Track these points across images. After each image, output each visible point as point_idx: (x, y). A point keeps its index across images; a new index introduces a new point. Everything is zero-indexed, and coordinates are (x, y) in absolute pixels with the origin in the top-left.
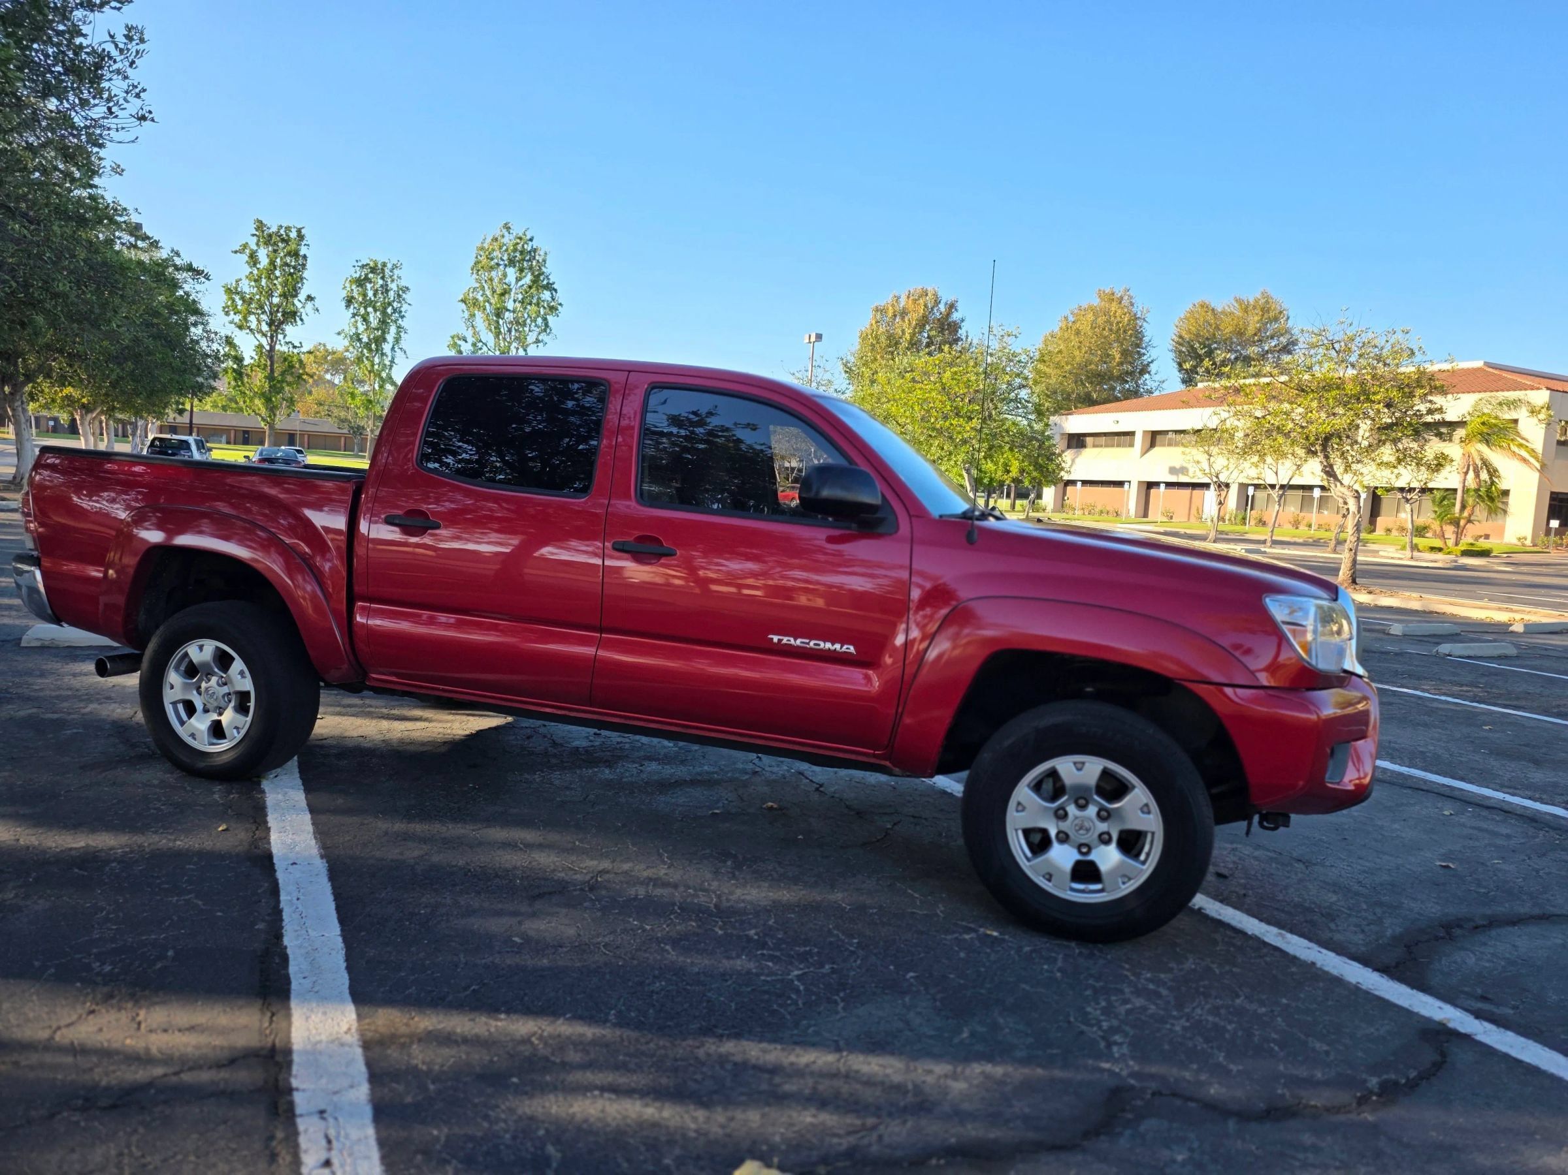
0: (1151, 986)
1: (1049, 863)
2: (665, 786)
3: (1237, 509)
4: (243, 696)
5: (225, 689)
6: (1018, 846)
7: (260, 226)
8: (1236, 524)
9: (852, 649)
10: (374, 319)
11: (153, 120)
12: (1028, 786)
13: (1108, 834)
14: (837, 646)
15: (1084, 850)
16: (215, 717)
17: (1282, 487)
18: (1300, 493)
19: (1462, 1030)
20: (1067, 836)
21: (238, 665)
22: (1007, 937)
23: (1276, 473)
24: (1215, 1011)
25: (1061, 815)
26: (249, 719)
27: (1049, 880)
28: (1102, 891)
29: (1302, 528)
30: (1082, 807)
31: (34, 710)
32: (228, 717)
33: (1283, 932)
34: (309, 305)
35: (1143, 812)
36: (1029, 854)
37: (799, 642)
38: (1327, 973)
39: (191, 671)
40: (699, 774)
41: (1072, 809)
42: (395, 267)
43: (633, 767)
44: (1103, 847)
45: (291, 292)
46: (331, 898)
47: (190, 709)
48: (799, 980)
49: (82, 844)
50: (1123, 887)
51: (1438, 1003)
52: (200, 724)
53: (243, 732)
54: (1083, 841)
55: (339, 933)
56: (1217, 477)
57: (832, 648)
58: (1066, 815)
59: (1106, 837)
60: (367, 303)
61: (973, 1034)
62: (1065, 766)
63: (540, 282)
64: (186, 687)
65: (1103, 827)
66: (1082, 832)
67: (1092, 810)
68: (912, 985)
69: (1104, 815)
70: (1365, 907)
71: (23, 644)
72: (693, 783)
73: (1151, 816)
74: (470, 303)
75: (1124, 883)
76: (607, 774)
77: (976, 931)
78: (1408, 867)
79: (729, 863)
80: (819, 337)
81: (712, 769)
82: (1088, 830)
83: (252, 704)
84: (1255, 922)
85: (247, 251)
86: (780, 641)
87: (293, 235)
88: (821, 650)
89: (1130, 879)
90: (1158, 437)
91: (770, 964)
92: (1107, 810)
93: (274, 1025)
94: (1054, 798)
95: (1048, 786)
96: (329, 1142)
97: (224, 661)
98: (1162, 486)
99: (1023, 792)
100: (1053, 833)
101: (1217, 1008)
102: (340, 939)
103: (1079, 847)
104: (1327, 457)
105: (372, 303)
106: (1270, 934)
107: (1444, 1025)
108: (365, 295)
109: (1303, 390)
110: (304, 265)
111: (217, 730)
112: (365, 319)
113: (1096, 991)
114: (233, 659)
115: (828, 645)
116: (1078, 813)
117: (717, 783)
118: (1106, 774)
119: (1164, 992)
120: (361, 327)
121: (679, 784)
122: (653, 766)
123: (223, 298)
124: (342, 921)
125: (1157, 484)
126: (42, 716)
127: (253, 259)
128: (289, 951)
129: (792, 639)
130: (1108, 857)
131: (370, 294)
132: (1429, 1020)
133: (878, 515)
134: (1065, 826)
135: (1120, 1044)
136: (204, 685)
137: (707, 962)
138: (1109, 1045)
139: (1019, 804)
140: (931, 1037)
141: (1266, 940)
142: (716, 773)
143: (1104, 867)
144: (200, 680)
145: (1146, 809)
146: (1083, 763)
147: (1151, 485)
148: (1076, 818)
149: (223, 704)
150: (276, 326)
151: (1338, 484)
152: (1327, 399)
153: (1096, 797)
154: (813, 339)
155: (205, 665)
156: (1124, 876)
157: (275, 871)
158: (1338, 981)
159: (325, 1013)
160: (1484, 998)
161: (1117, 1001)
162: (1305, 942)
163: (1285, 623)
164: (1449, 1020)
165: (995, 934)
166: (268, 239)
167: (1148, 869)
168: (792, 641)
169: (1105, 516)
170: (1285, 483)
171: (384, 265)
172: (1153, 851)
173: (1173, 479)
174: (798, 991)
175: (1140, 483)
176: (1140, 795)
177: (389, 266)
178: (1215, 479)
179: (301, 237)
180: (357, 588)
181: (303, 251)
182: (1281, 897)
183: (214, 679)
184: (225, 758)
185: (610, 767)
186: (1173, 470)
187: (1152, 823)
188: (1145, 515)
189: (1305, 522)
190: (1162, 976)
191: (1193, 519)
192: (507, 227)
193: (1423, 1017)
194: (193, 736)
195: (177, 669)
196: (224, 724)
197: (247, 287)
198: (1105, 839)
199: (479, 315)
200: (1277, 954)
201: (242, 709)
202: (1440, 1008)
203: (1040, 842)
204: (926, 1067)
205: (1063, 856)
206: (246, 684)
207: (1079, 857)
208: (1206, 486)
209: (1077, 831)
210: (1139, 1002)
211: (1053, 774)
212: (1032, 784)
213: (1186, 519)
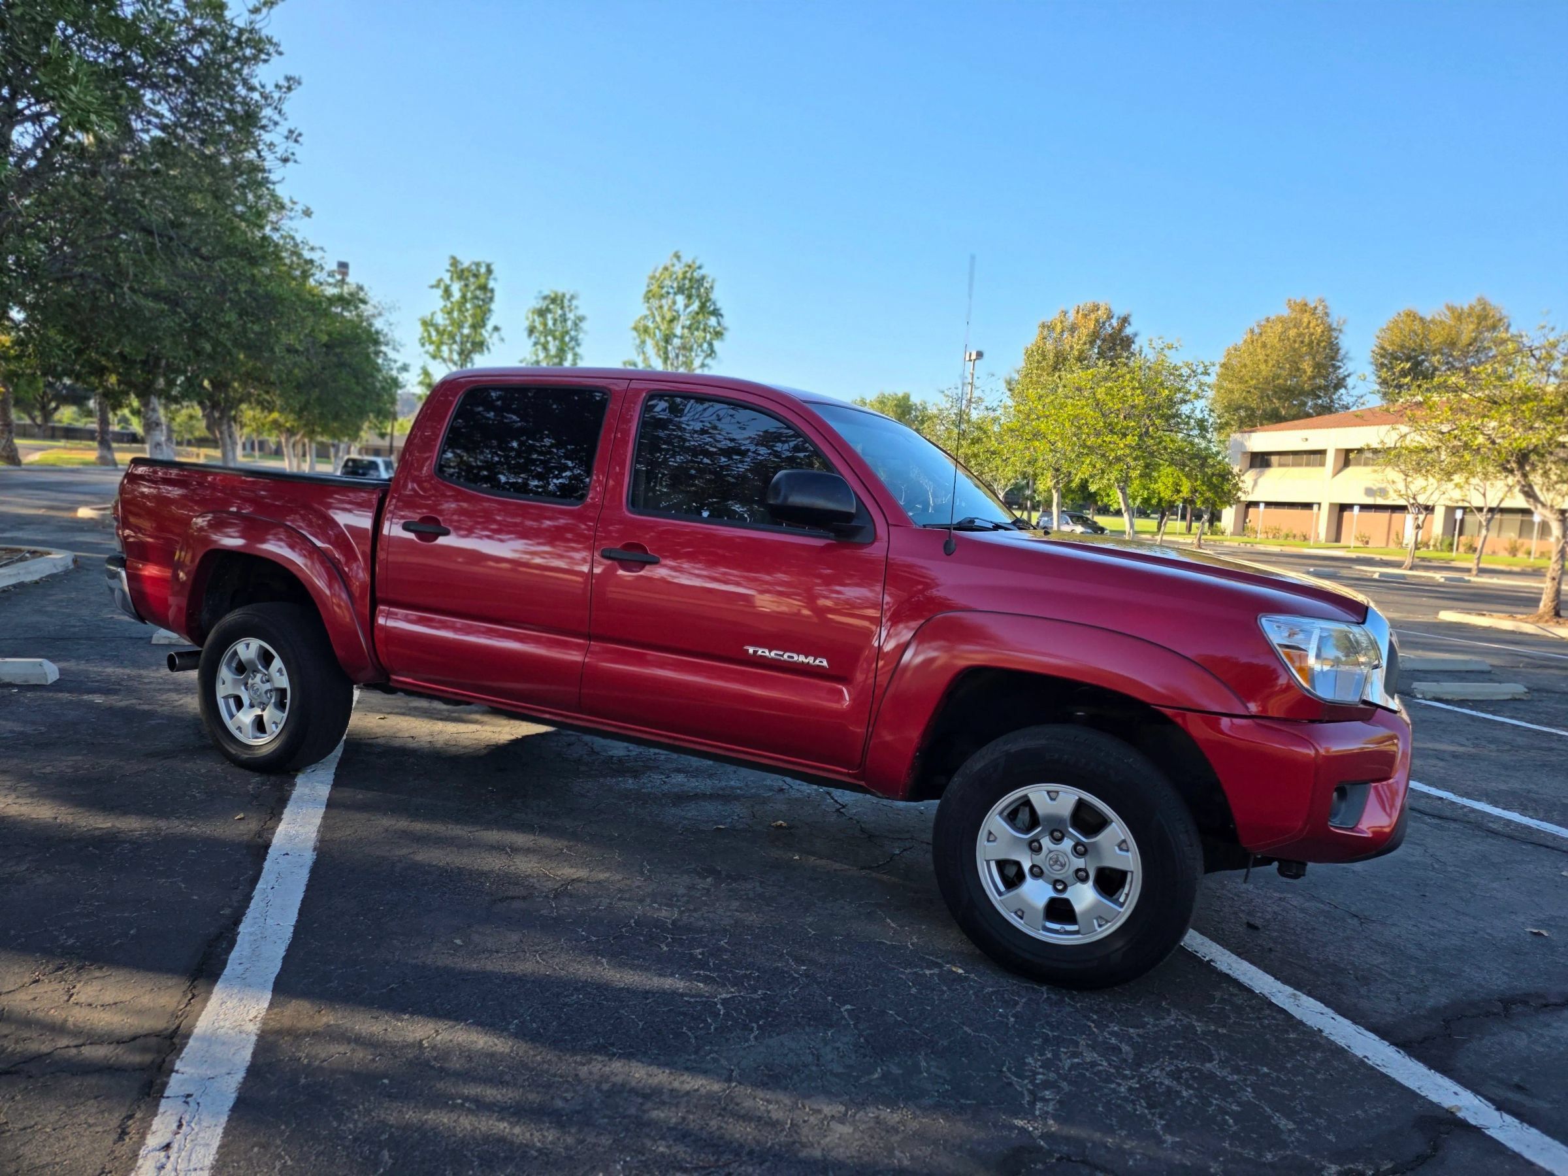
0: (1113, 1041)
1: (1020, 898)
2: (681, 798)
3: (1444, 534)
4: (282, 692)
5: (268, 686)
6: (989, 878)
7: (455, 262)
8: (1442, 550)
9: (825, 663)
10: (553, 347)
11: (295, 161)
12: (1001, 814)
13: (1085, 870)
14: (810, 660)
15: (1060, 887)
16: (258, 712)
17: (1491, 510)
18: (1519, 517)
19: (1473, 1122)
20: (1042, 872)
21: (277, 663)
22: (972, 976)
23: (1484, 495)
24: (1176, 1075)
25: (1035, 847)
26: (285, 715)
27: (1021, 918)
28: (1077, 932)
29: (1521, 556)
30: (1058, 841)
31: (134, 701)
32: (270, 714)
33: (1299, 993)
34: (496, 335)
35: (1121, 849)
36: (1002, 888)
37: (773, 654)
38: (1332, 1043)
39: (241, 668)
40: (723, 789)
41: (1046, 842)
42: (572, 298)
43: (657, 778)
44: (1079, 884)
45: (478, 325)
46: (303, 888)
47: (239, 704)
48: (722, 1004)
49: (109, 825)
50: (1099, 930)
51: (1457, 1088)
52: (246, 717)
53: (280, 727)
54: (1058, 877)
55: (293, 923)
56: (1414, 499)
57: (806, 661)
58: (1040, 848)
59: (1083, 874)
60: (547, 332)
61: (884, 1076)
62: (1038, 795)
63: (708, 308)
64: (235, 682)
65: (1080, 863)
66: (1057, 867)
67: (1067, 844)
68: (843, 1018)
69: (1080, 850)
70: (1413, 972)
71: (154, 641)
72: (713, 797)
73: (1129, 854)
74: (643, 331)
75: (1100, 926)
76: (630, 783)
77: (940, 966)
78: (1489, 931)
79: (709, 880)
80: (980, 355)
81: (738, 784)
82: (1063, 866)
83: (288, 701)
84: (1270, 979)
85: (442, 286)
86: (755, 652)
87: (483, 270)
88: (795, 663)
89: (1107, 922)
90: (1352, 456)
91: (701, 985)
92: (1083, 844)
93: (188, 1008)
94: (1028, 830)
95: (1024, 815)
96: (180, 1126)
97: (266, 658)
98: (1357, 509)
99: (994, 821)
100: (1026, 866)
101: (1180, 1071)
102: (292, 929)
103: (1055, 883)
104: (1525, 476)
105: (551, 333)
106: (1279, 993)
107: (1452, 1113)
108: (545, 325)
109: (1495, 403)
110: (491, 299)
111: (260, 725)
112: (545, 348)
113: (1046, 1040)
114: (273, 657)
115: (802, 658)
116: (1053, 846)
117: (737, 798)
118: (1081, 804)
119: (1125, 1048)
120: (542, 355)
121: (697, 797)
122: (680, 778)
123: (419, 330)
124: (301, 912)
125: (1350, 507)
126: (138, 707)
127: (447, 293)
128: (239, 938)
129: (767, 651)
130: (1084, 897)
131: (550, 323)
132: (1437, 1106)
133: (853, 524)
134: (1040, 859)
135: (1047, 1101)
136: (250, 681)
137: (636, 978)
138: (1035, 1099)
139: (990, 833)
140: (837, 1075)
141: (1274, 1001)
142: (740, 788)
143: (1079, 907)
144: (248, 677)
145: (1122, 845)
146: (1057, 792)
147: (1344, 508)
148: (1050, 852)
149: (265, 700)
150: (465, 355)
151: (1539, 506)
152: (1523, 412)
153: (1071, 830)
154: (974, 357)
155: (251, 662)
156: (1099, 918)
157: (265, 860)
158: (1340, 1053)
159: (241, 1000)
160: (1519, 1088)
161: (1065, 1053)
162: (1320, 1006)
163: (1280, 645)
164: (1459, 1109)
165: (960, 971)
166: (460, 273)
167: (1125, 912)
168: (767, 653)
169: (1291, 541)
170: (1494, 505)
171: (564, 296)
172: (1131, 893)
173: (1370, 501)
174: (716, 1015)
175: (1332, 505)
176: (1117, 830)
177: (568, 297)
178: (1412, 501)
179: (489, 271)
180: (378, 595)
181: (491, 284)
182: (1313, 955)
183: (259, 676)
184: (265, 751)
185: (635, 777)
186: (1369, 492)
187: (1130, 861)
188: (1338, 539)
189: (1524, 549)
190: (1131, 1030)
191: (1392, 545)
192: (677, 256)
193: (1431, 1103)
194: (239, 728)
195: (229, 665)
196: (265, 719)
197: (441, 320)
198: (1081, 876)
199: (650, 343)
200: (1280, 1017)
201: (281, 705)
202: (1456, 1093)
203: (1012, 876)
204: (815, 1107)
205: (1036, 893)
206: (283, 682)
207: (1054, 895)
209: (1051, 866)
210: (1090, 1056)
211: (1026, 802)
212: (1005, 814)
213: (1384, 545)
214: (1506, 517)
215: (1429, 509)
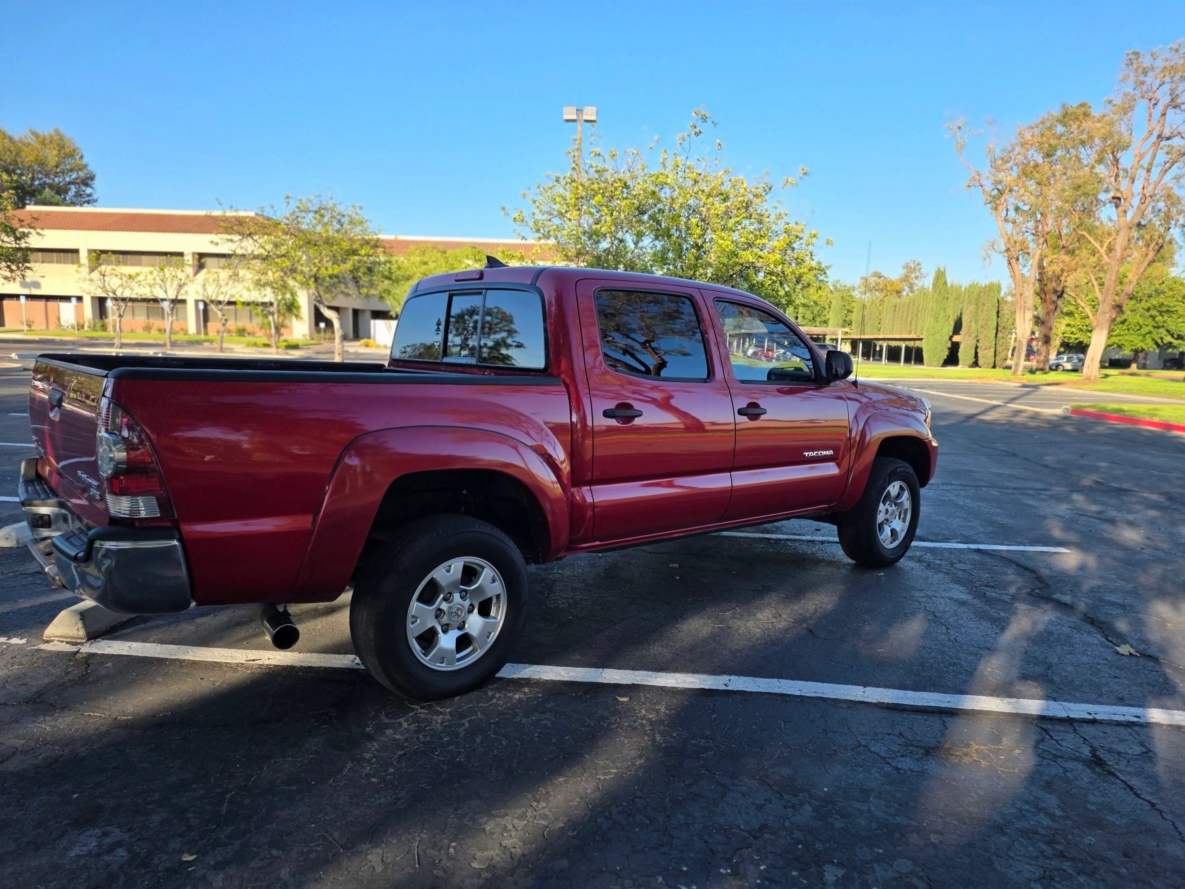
1: (885, 535)
5: (473, 601)
9: (833, 452)
12: (882, 502)
14: (827, 452)
16: (459, 631)
20: (888, 520)
21: (488, 572)
27: (885, 543)
28: (897, 540)
30: (892, 506)
37: (815, 453)
41: (889, 508)
50: (902, 536)
52: (450, 644)
54: (891, 521)
57: (825, 453)
58: (888, 511)
62: (891, 488)
65: (896, 512)
73: (909, 501)
86: (808, 455)
88: (822, 455)
89: (904, 531)
98: (23, 299)
99: (880, 506)
114: (484, 569)
118: (900, 487)
125: (17, 297)
136: (445, 606)
139: (880, 511)
143: (898, 530)
144: (441, 603)
145: (907, 499)
148: (891, 511)
149: (468, 616)
153: (896, 500)
167: (907, 524)
168: (813, 454)
172: (909, 515)
173: (27, 292)
176: (907, 493)
183: (458, 596)
187: (909, 504)
189: (155, 327)
191: (52, 326)
194: (442, 659)
205: (887, 531)
208: (67, 299)
209: (890, 517)
211: (888, 493)
213: (44, 327)
214: (136, 304)
215: (80, 299)
